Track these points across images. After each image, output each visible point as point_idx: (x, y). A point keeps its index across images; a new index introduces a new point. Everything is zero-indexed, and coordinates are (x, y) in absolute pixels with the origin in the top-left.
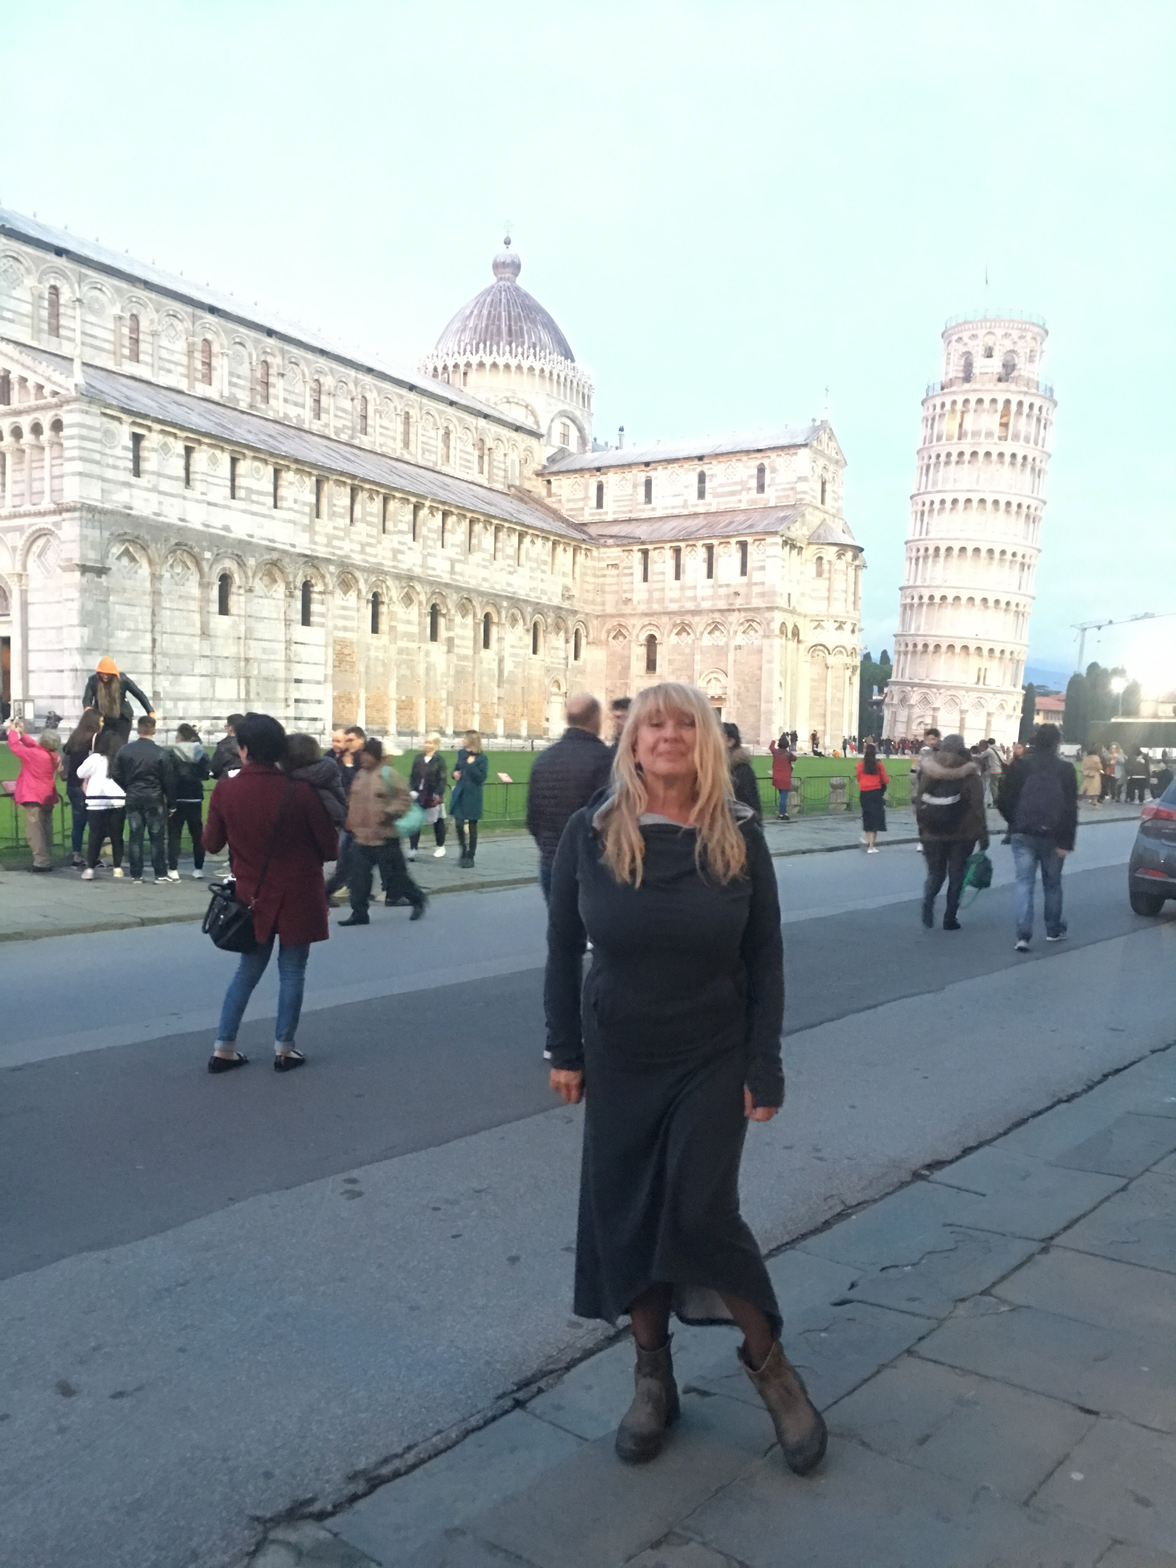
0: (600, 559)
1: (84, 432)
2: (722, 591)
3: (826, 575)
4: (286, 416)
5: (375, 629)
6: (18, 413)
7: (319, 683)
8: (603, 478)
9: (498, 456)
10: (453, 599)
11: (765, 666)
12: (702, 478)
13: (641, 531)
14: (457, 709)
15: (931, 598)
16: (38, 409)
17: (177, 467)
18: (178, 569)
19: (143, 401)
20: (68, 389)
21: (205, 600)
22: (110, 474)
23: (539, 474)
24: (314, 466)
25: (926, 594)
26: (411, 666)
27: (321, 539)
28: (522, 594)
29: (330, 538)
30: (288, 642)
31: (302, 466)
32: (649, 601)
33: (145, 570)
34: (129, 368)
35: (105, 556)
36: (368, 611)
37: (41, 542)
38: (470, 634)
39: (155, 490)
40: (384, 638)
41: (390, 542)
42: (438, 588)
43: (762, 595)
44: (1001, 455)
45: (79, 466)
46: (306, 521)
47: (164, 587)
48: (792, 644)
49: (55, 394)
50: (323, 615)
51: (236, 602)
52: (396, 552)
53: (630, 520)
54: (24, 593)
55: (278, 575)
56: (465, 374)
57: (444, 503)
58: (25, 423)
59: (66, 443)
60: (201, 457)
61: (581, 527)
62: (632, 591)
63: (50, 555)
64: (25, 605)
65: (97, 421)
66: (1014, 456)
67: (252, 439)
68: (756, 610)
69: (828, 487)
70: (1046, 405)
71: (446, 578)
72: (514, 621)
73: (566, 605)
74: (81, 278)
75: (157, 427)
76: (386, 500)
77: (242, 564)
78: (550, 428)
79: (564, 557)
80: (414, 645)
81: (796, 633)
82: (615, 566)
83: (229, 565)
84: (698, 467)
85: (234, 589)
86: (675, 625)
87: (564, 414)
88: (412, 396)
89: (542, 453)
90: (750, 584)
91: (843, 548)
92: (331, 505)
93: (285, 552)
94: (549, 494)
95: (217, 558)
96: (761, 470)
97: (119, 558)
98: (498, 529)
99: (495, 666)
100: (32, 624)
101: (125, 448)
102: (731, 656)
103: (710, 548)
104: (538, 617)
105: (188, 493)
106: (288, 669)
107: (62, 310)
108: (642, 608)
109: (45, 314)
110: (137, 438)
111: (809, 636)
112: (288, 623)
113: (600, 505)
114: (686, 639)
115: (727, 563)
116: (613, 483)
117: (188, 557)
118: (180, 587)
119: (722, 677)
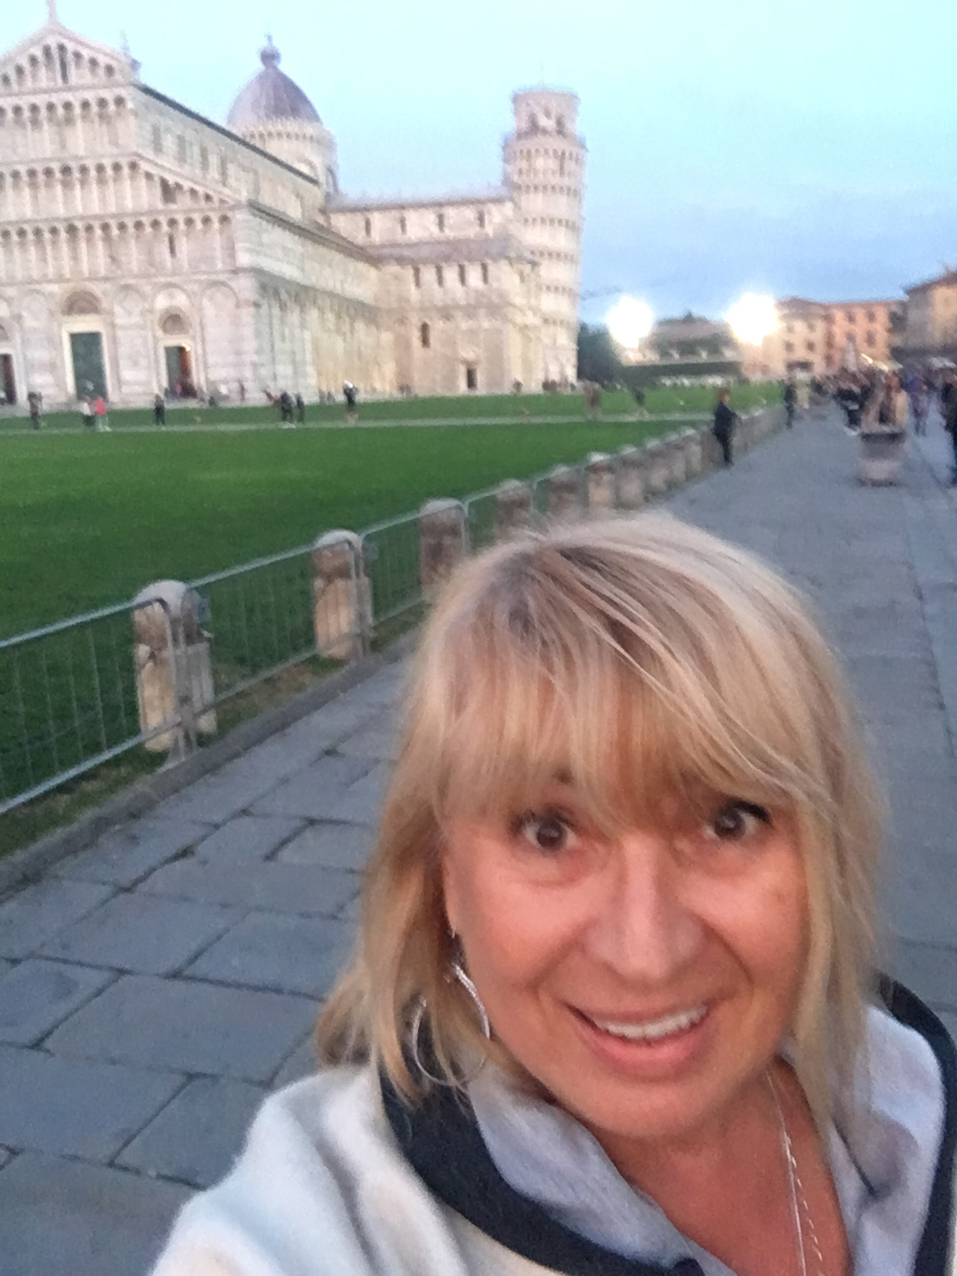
0: (386, 273)
2: (471, 293)
3: (524, 280)
7: (311, 364)
8: (368, 216)
9: (305, 201)
10: (344, 306)
12: (441, 218)
13: (406, 253)
16: (208, 209)
18: (274, 303)
20: (235, 200)
21: (282, 318)
22: (255, 248)
23: (323, 211)
27: (307, 275)
28: (363, 299)
29: (309, 273)
32: (423, 301)
33: (266, 303)
35: (259, 296)
37: (213, 289)
41: (325, 272)
42: (339, 299)
43: (499, 296)
44: (561, 188)
45: (248, 245)
49: (222, 201)
50: (309, 322)
52: (327, 279)
53: (394, 245)
54: (201, 319)
55: (298, 299)
59: (235, 231)
61: (362, 250)
62: (408, 293)
63: (219, 296)
64: (203, 328)
66: (569, 189)
68: (496, 306)
71: (341, 293)
72: (361, 317)
73: (375, 304)
74: (167, 114)
78: (323, 178)
80: (333, 337)
82: (396, 278)
84: (437, 211)
86: (440, 316)
87: (328, 167)
89: (321, 196)
90: (490, 289)
93: (298, 285)
94: (331, 224)
96: (481, 214)
97: (262, 298)
99: (357, 346)
100: (208, 338)
102: (481, 335)
103: (461, 267)
107: (162, 136)
108: (417, 305)
113: (368, 232)
114: (449, 325)
115: (474, 276)
116: (377, 219)
117: (276, 293)
118: (276, 311)
119: (476, 349)
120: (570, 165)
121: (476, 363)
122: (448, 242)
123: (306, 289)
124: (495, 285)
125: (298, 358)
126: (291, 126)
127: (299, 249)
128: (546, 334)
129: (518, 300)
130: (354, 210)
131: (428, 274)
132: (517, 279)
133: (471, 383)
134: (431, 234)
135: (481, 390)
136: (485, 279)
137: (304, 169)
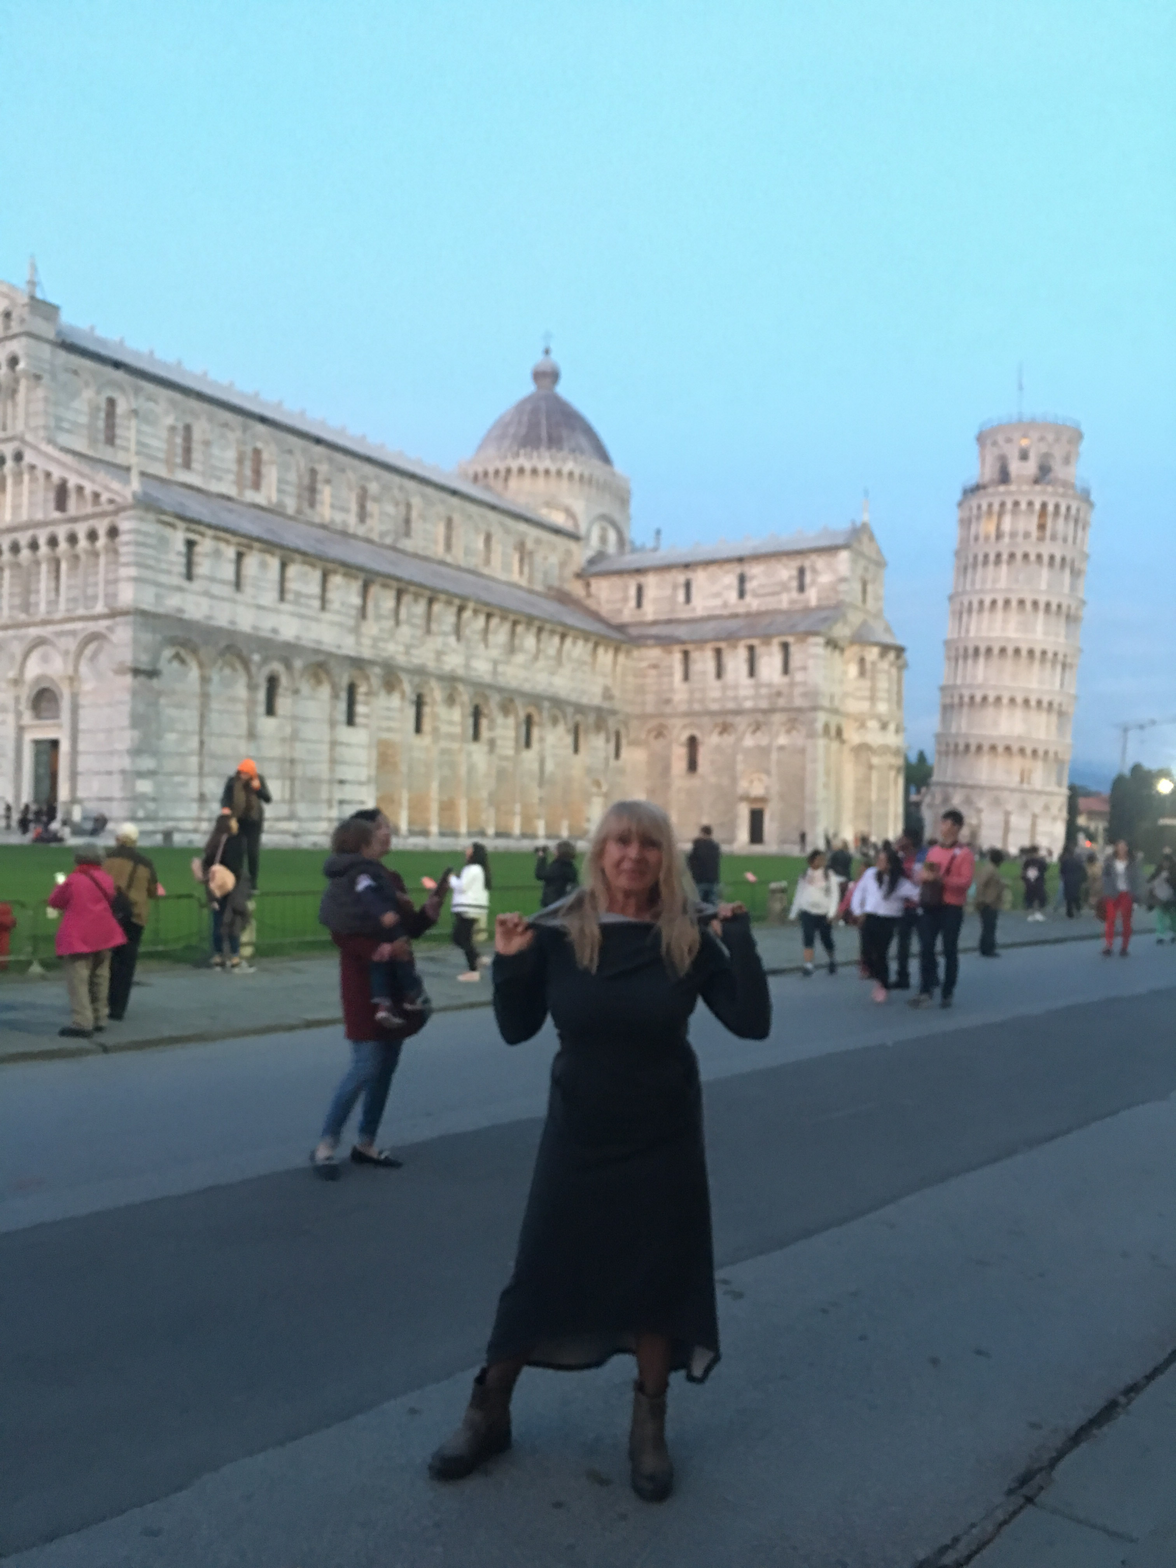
0: (641, 660)
1: (140, 538)
2: (764, 691)
3: (868, 674)
4: (332, 521)
5: (418, 729)
6: (74, 520)
7: (361, 783)
8: (642, 579)
9: (538, 558)
10: (495, 699)
11: (809, 767)
12: (742, 579)
13: (681, 632)
14: (498, 810)
15: (972, 698)
16: (94, 516)
17: (228, 571)
18: (227, 671)
19: (196, 508)
20: (124, 497)
21: (252, 702)
22: (163, 579)
23: (579, 576)
24: (361, 569)
25: (966, 693)
26: (453, 766)
27: (366, 641)
28: (563, 694)
29: (376, 640)
30: (334, 744)
31: (349, 569)
32: (690, 701)
33: (194, 673)
34: (183, 476)
35: (156, 658)
36: (411, 712)
37: (92, 647)
38: (511, 734)
39: (207, 594)
40: (426, 740)
41: (435, 643)
42: (481, 689)
43: (805, 695)
44: (1039, 557)
45: (132, 572)
46: (351, 622)
47: (214, 688)
48: (835, 745)
49: (111, 501)
50: (367, 716)
51: (283, 703)
52: (439, 654)
53: (669, 622)
54: (75, 696)
55: (323, 676)
56: (506, 479)
57: (487, 604)
58: (81, 530)
59: (123, 550)
60: (251, 562)
61: (621, 628)
62: (672, 690)
63: (102, 658)
64: (75, 709)
65: (151, 527)
66: (1052, 558)
67: (301, 544)
68: (799, 710)
69: (870, 588)
70: (1084, 506)
71: (488, 679)
72: (555, 721)
73: (606, 705)
74: (137, 391)
75: (210, 532)
76: (431, 601)
77: (288, 666)
78: (589, 531)
79: (605, 657)
80: (455, 746)
81: (839, 732)
82: (655, 666)
83: (277, 667)
84: (737, 569)
85: (280, 691)
86: (716, 725)
87: (604, 518)
88: (455, 501)
89: (581, 555)
90: (792, 684)
91: (885, 649)
92: (377, 606)
93: (330, 654)
94: (589, 595)
95: (265, 660)
96: (801, 572)
97: (170, 661)
98: (540, 630)
99: (535, 766)
100: (82, 726)
101: (179, 553)
102: (774, 756)
103: (751, 649)
104: (579, 718)
105: (239, 597)
106: (332, 770)
107: (118, 421)
108: (683, 708)
109: (101, 424)
110: (190, 544)
111: (853, 736)
112: (333, 724)
113: (639, 604)
114: (729, 739)
115: (770, 664)
116: (653, 583)
117: (235, 658)
118: (231, 689)
119: (764, 777)
121: (763, 800)
122: (748, 615)
124: (799, 677)
126: (544, 458)
129: (850, 704)
130: (623, 573)
131: (704, 662)
133: (756, 834)
134: (725, 605)
135: (771, 846)
136: (786, 670)
137: (558, 519)
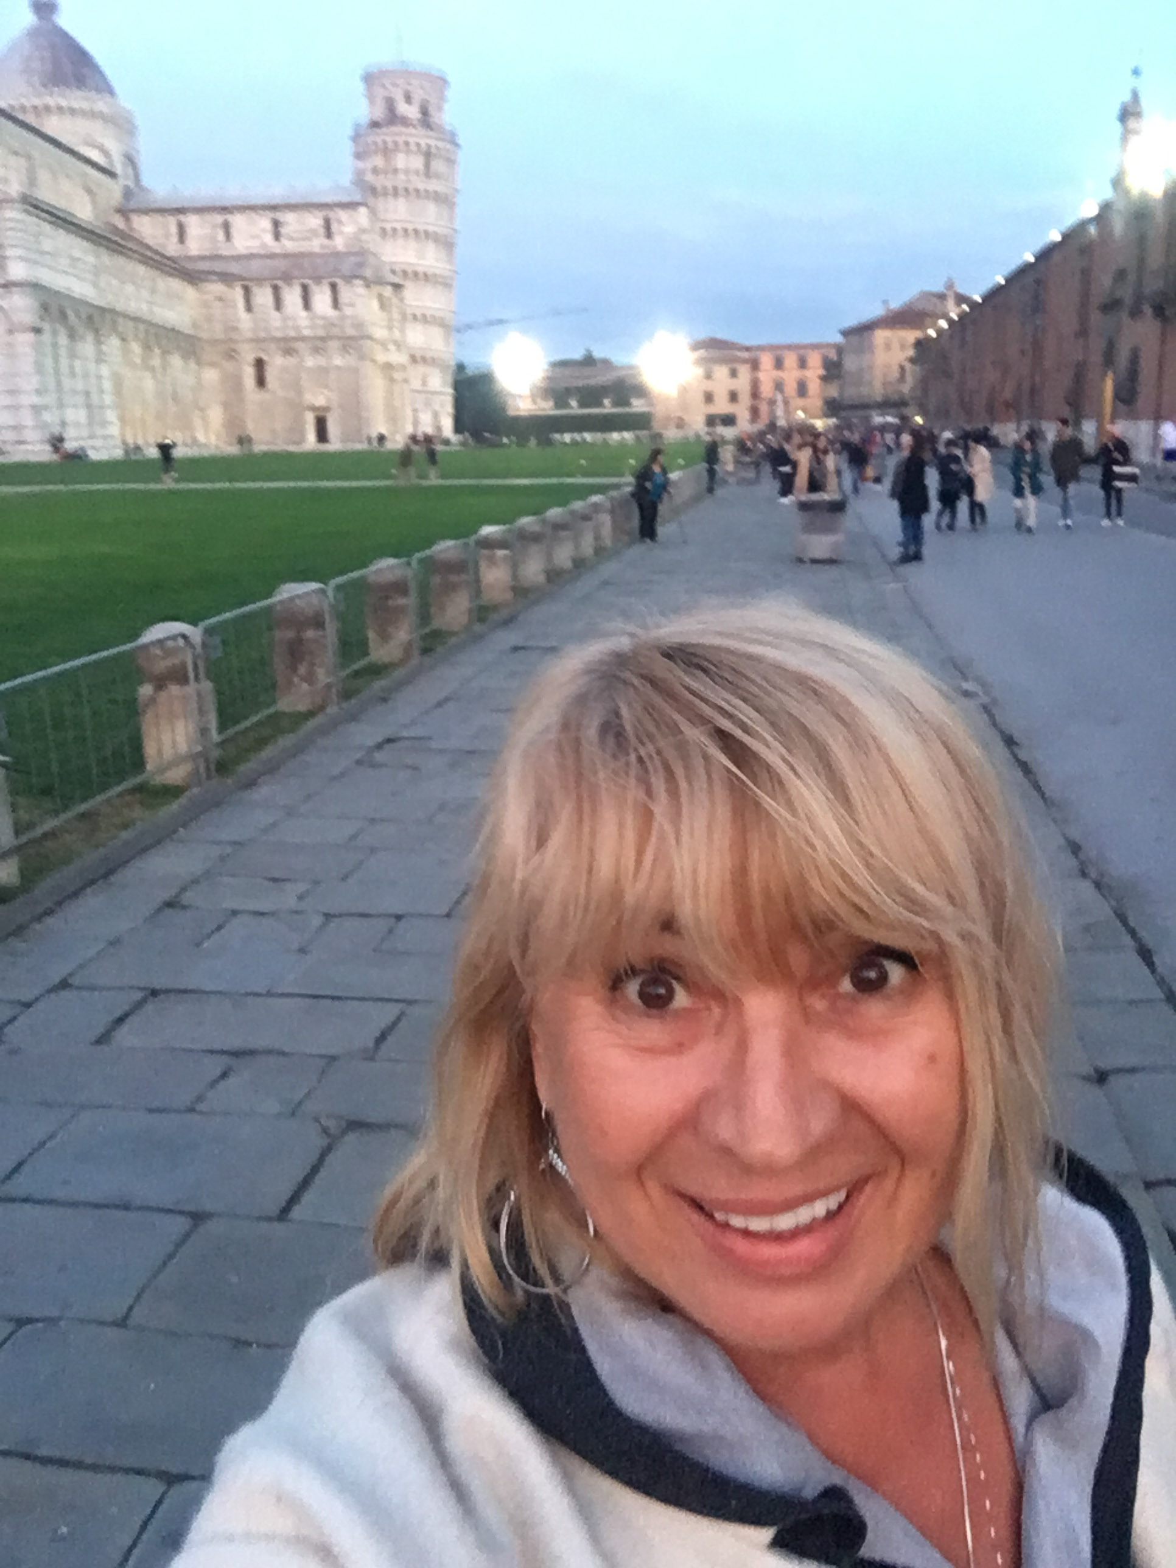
0: (206, 293)
1: (24, 228)
3: (386, 308)
8: (182, 218)
9: (98, 197)
10: (153, 334)
12: (276, 224)
13: (232, 268)
18: (60, 326)
23: (121, 212)
27: (102, 293)
29: (105, 291)
32: (255, 329)
33: (51, 329)
38: (160, 362)
41: (127, 290)
42: (145, 325)
43: (354, 326)
44: (427, 193)
45: (19, 252)
47: (56, 338)
48: (372, 365)
50: (106, 354)
52: (128, 299)
53: (216, 258)
61: (175, 262)
62: (237, 319)
68: (350, 338)
70: (453, 147)
71: (148, 317)
72: (176, 349)
73: (194, 332)
77: (78, 317)
78: (118, 168)
79: (188, 291)
82: (220, 299)
84: (272, 215)
86: (280, 349)
89: (119, 191)
90: (342, 317)
96: (328, 222)
102: (332, 374)
103: (304, 287)
104: (185, 345)
108: (249, 335)
111: (380, 357)
112: (96, 362)
113: (182, 240)
114: (291, 361)
115: (322, 299)
116: (193, 223)
117: (63, 316)
118: (63, 340)
119: (326, 391)
120: (438, 166)
121: (327, 409)
123: (102, 310)
124: (348, 311)
125: (95, 399)
126: (75, 99)
127: (91, 259)
128: (415, 375)
129: (380, 333)
130: (162, 211)
131: (263, 297)
132: (375, 304)
133: (322, 435)
134: (262, 245)
135: (335, 445)
136: (336, 304)
137: (95, 155)
